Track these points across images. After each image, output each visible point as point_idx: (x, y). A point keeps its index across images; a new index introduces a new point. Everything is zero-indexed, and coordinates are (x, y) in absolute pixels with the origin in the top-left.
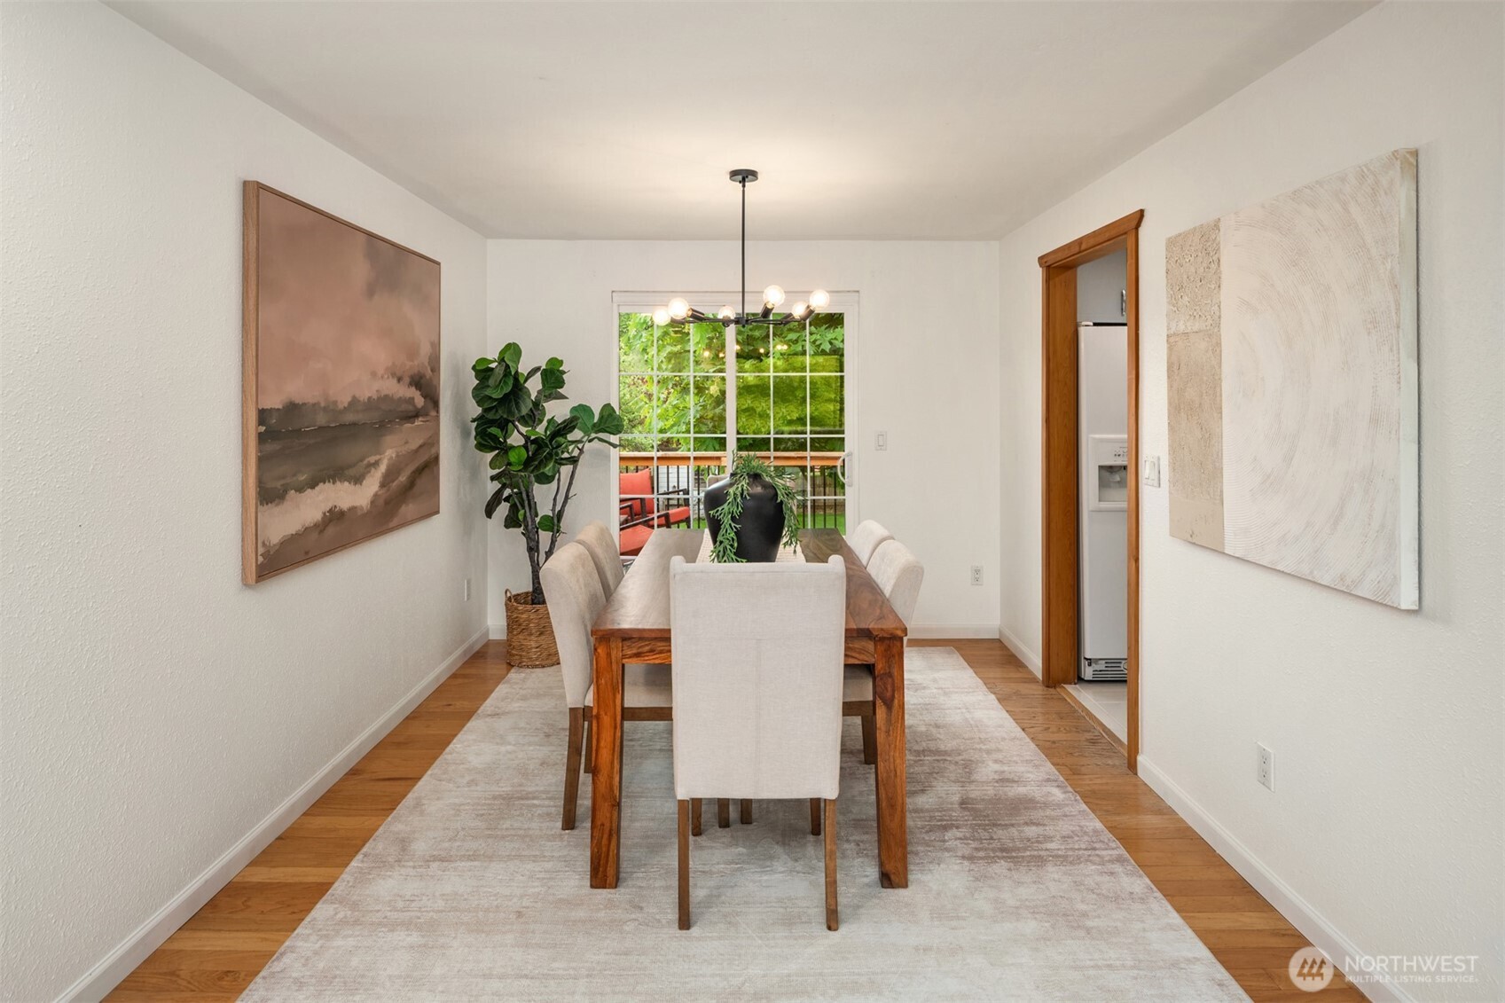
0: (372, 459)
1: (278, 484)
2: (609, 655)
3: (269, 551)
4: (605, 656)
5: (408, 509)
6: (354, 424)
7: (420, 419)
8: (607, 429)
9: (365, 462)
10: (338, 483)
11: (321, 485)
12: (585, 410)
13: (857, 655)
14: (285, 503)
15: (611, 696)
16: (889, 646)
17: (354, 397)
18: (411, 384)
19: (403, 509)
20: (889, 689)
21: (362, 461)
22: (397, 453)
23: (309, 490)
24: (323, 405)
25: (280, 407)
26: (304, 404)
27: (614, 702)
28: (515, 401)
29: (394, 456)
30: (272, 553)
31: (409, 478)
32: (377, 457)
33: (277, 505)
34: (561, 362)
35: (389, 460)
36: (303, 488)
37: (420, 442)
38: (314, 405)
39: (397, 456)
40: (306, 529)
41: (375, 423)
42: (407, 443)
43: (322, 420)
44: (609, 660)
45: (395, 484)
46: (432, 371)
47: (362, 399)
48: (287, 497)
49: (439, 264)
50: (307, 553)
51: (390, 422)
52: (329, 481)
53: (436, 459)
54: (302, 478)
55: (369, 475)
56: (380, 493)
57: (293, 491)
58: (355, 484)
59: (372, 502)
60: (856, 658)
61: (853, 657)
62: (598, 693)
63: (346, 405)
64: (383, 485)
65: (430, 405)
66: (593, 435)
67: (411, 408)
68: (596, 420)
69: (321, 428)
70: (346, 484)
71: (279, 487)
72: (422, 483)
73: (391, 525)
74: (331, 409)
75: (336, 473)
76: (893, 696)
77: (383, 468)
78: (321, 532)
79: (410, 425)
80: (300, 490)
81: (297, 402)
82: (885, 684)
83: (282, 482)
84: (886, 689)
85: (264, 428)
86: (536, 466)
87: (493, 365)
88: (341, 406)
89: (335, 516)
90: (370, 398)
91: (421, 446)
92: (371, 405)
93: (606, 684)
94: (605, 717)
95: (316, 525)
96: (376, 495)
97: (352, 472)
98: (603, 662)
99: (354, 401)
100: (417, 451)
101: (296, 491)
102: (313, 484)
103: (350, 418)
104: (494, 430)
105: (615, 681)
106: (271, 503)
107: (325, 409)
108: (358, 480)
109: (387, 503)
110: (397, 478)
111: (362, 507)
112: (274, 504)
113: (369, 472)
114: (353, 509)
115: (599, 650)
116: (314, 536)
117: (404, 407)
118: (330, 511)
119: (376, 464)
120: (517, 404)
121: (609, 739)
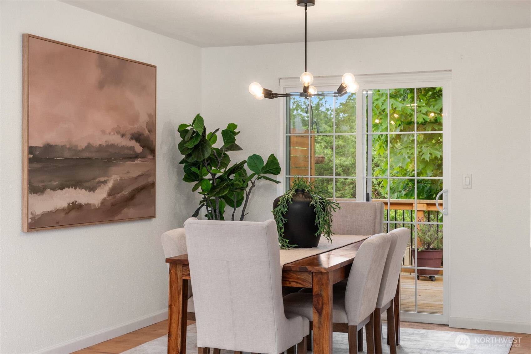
0: (102, 179)
1: (41, 185)
2: (176, 274)
3: (35, 217)
4: (174, 275)
5: (129, 211)
6: (89, 159)
7: (139, 159)
8: (271, 171)
9: (97, 180)
10: (78, 190)
11: (67, 189)
12: (257, 158)
13: (302, 283)
14: (44, 195)
15: (177, 296)
16: (321, 279)
17: (89, 144)
18: (132, 138)
19: (126, 210)
20: (321, 303)
21: (94, 179)
22: (121, 177)
23: (59, 191)
24: (68, 146)
25: (42, 146)
26: (56, 145)
27: (179, 299)
28: (202, 149)
29: (118, 179)
30: (36, 218)
31: (130, 193)
32: (106, 178)
33: (39, 195)
34: (235, 126)
35: (114, 181)
36: (56, 189)
37: (140, 173)
38: (62, 146)
39: (121, 179)
40: (57, 210)
41: (105, 159)
42: (128, 172)
43: (67, 154)
44: (176, 277)
45: (119, 195)
46: (149, 131)
47: (94, 145)
48: (46, 192)
49: (155, 67)
50: (58, 223)
51: (115, 159)
52: (72, 188)
53: (153, 185)
54: (55, 183)
55: (100, 187)
56: (107, 199)
57: (49, 190)
58: (90, 191)
59: (102, 203)
60: (301, 284)
61: (300, 283)
62: (171, 294)
63: (84, 148)
64: (110, 194)
65: (147, 152)
66: (262, 175)
67: (132, 152)
68: (264, 165)
69: (66, 159)
70: (84, 190)
71: (41, 186)
72: (139, 198)
73: (116, 218)
74: (73, 149)
75: (77, 184)
76: (322, 308)
77: (110, 185)
78: (67, 213)
79: (131, 162)
80: (54, 189)
81: (52, 144)
82: (318, 300)
83: (42, 184)
84: (319, 303)
85: (32, 156)
86: (218, 192)
87: (189, 128)
88: (80, 148)
89: (75, 207)
90: (100, 145)
91: (140, 176)
92: (100, 148)
93: (175, 289)
94: (174, 307)
95: (63, 210)
96: (104, 199)
97: (87, 184)
98: (174, 278)
99: (89, 147)
100: (136, 178)
101: (51, 189)
102: (62, 188)
103: (86, 155)
104: (194, 169)
105: (179, 288)
106: (36, 193)
107: (69, 149)
108: (92, 189)
109: (113, 205)
110: (121, 192)
111: (94, 205)
112: (37, 194)
113: (100, 186)
114: (88, 205)
115: (172, 271)
116: (62, 215)
117: (126, 151)
118: (73, 203)
119: (105, 182)
120: (203, 152)
121: (176, 319)
